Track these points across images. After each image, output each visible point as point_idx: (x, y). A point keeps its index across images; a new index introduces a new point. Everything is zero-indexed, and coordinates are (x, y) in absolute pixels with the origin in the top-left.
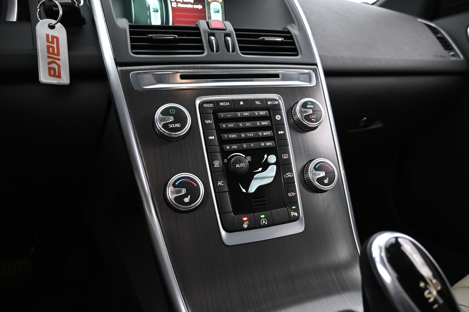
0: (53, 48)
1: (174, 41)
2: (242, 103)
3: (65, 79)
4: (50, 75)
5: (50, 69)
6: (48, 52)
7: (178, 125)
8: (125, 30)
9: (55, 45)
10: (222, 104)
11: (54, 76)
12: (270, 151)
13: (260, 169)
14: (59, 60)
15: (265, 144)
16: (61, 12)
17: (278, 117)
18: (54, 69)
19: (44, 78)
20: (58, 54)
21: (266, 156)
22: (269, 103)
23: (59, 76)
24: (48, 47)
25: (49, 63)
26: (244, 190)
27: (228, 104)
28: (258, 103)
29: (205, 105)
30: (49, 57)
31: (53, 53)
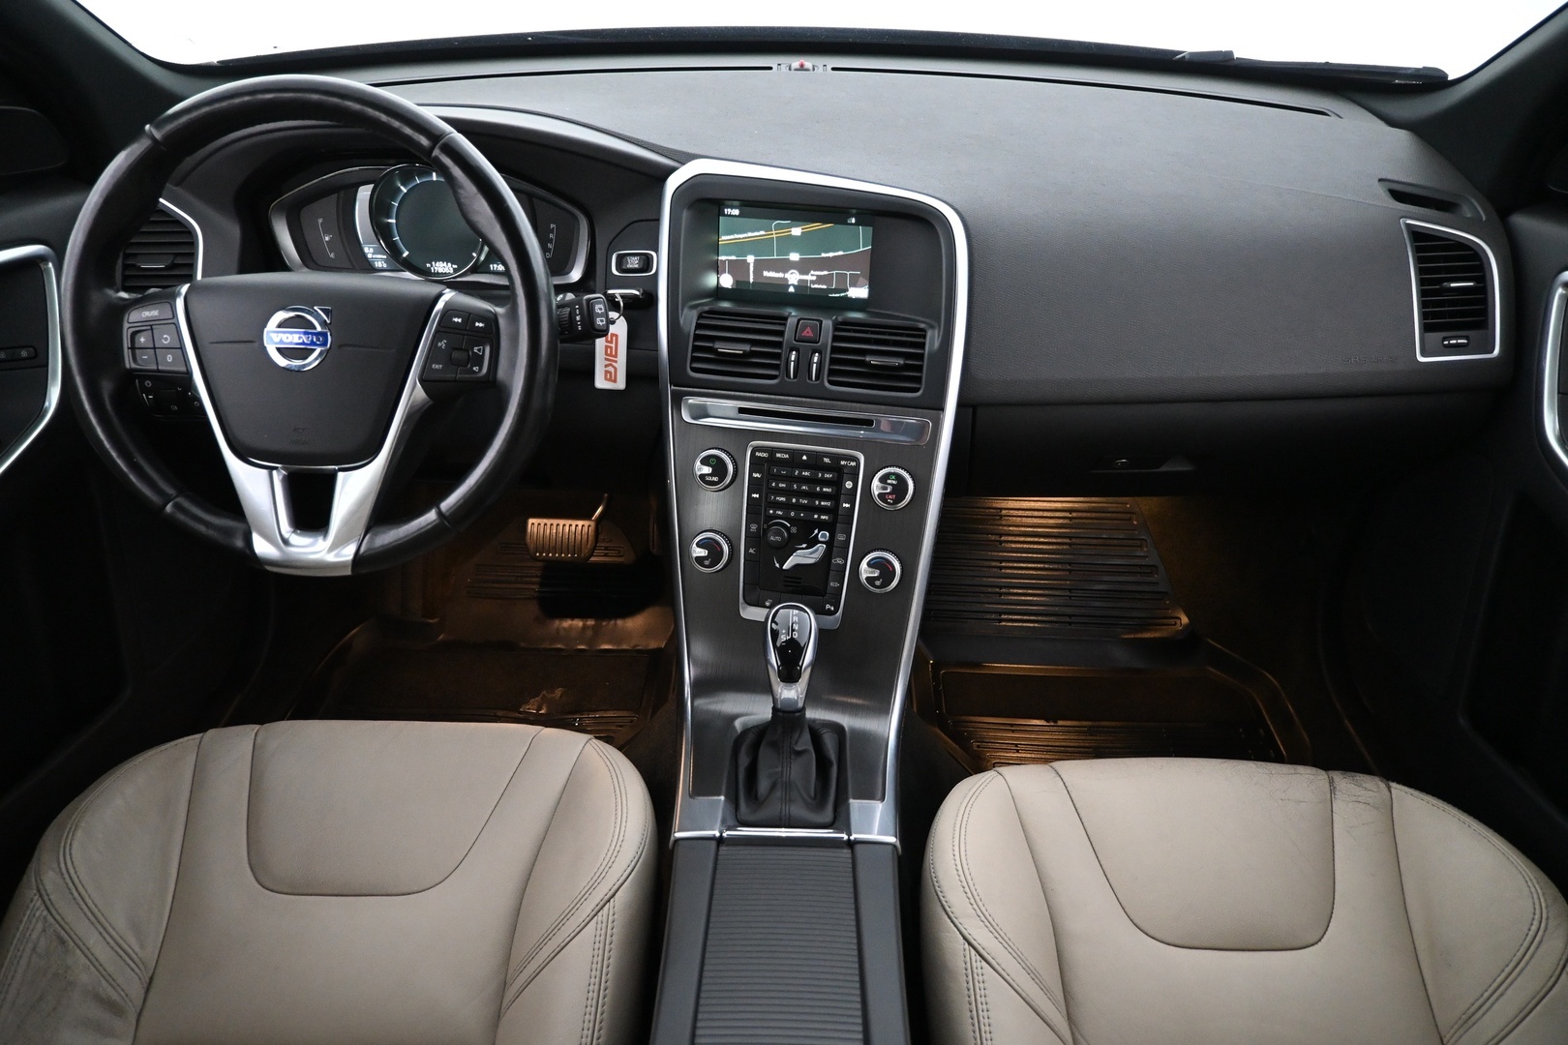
0: (611, 348)
1: (746, 355)
2: (805, 458)
3: (621, 384)
4: (606, 379)
5: (606, 372)
6: (606, 354)
7: (715, 479)
8: (689, 334)
9: (613, 345)
10: (778, 455)
11: (610, 380)
12: (822, 526)
13: (804, 546)
14: (616, 362)
15: (819, 517)
16: (622, 304)
17: (849, 485)
18: (610, 373)
19: (601, 383)
20: (616, 356)
21: (816, 531)
22: (843, 463)
23: (615, 381)
24: (607, 347)
25: (606, 366)
26: (777, 565)
27: (787, 456)
28: (826, 460)
29: (757, 454)
30: (606, 359)
31: (611, 355)
